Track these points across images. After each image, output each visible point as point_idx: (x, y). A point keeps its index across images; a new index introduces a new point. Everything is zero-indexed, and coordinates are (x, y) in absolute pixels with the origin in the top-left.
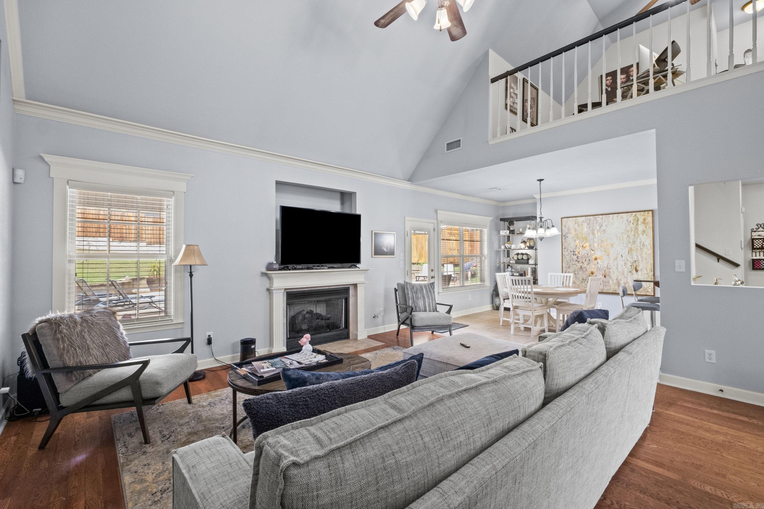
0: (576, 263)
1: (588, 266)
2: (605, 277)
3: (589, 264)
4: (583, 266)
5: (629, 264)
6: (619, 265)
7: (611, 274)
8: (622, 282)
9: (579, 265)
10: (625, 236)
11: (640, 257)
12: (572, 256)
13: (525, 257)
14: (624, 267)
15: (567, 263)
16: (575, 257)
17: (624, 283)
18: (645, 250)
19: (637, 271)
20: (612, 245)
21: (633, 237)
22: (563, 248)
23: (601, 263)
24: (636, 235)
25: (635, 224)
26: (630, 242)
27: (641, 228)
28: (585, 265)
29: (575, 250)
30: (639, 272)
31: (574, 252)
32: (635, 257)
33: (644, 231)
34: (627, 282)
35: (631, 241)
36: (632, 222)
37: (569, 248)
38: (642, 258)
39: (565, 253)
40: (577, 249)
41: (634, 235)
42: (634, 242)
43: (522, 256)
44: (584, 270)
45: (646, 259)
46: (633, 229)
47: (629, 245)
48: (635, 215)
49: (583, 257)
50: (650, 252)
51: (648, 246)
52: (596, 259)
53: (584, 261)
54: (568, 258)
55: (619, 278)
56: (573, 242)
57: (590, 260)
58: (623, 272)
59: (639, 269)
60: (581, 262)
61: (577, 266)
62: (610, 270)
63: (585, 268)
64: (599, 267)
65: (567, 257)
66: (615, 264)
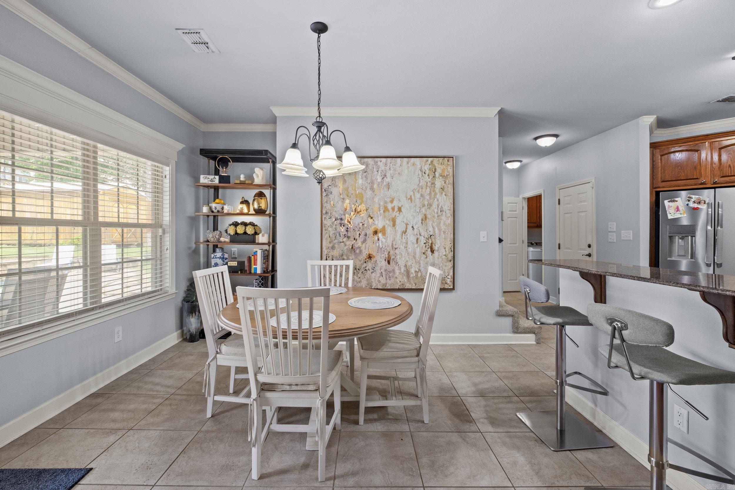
0: (345, 240)
1: (364, 244)
2: (389, 262)
3: (364, 241)
4: (356, 246)
5: (422, 240)
6: (409, 243)
7: (398, 257)
8: (412, 270)
9: (350, 243)
10: (418, 196)
11: (436, 229)
12: (338, 227)
13: (250, 230)
14: (416, 245)
15: (329, 240)
16: (343, 229)
17: (416, 271)
18: (444, 218)
19: (432, 251)
20: (400, 210)
21: (427, 197)
22: (324, 212)
23: (384, 240)
24: (433, 194)
25: (431, 177)
26: (424, 206)
27: (439, 183)
28: (359, 243)
29: (343, 217)
30: (436, 253)
31: (341, 219)
32: (431, 229)
33: (443, 189)
34: (420, 270)
35: (426, 203)
36: (427, 172)
37: (334, 213)
38: (440, 230)
39: (327, 222)
40: (347, 215)
41: (430, 194)
42: (430, 205)
43: (244, 228)
44: (358, 251)
45: (444, 232)
46: (429, 184)
47: (423, 210)
48: (432, 162)
49: (357, 229)
50: (450, 221)
51: (448, 212)
52: (376, 233)
53: (357, 237)
54: (331, 231)
55: (409, 264)
56: (340, 202)
57: (366, 235)
58: (415, 253)
59: (436, 248)
60: (352, 239)
61: (345, 245)
62: (397, 251)
63: (359, 248)
64: (381, 246)
65: (330, 229)
66: (404, 241)
